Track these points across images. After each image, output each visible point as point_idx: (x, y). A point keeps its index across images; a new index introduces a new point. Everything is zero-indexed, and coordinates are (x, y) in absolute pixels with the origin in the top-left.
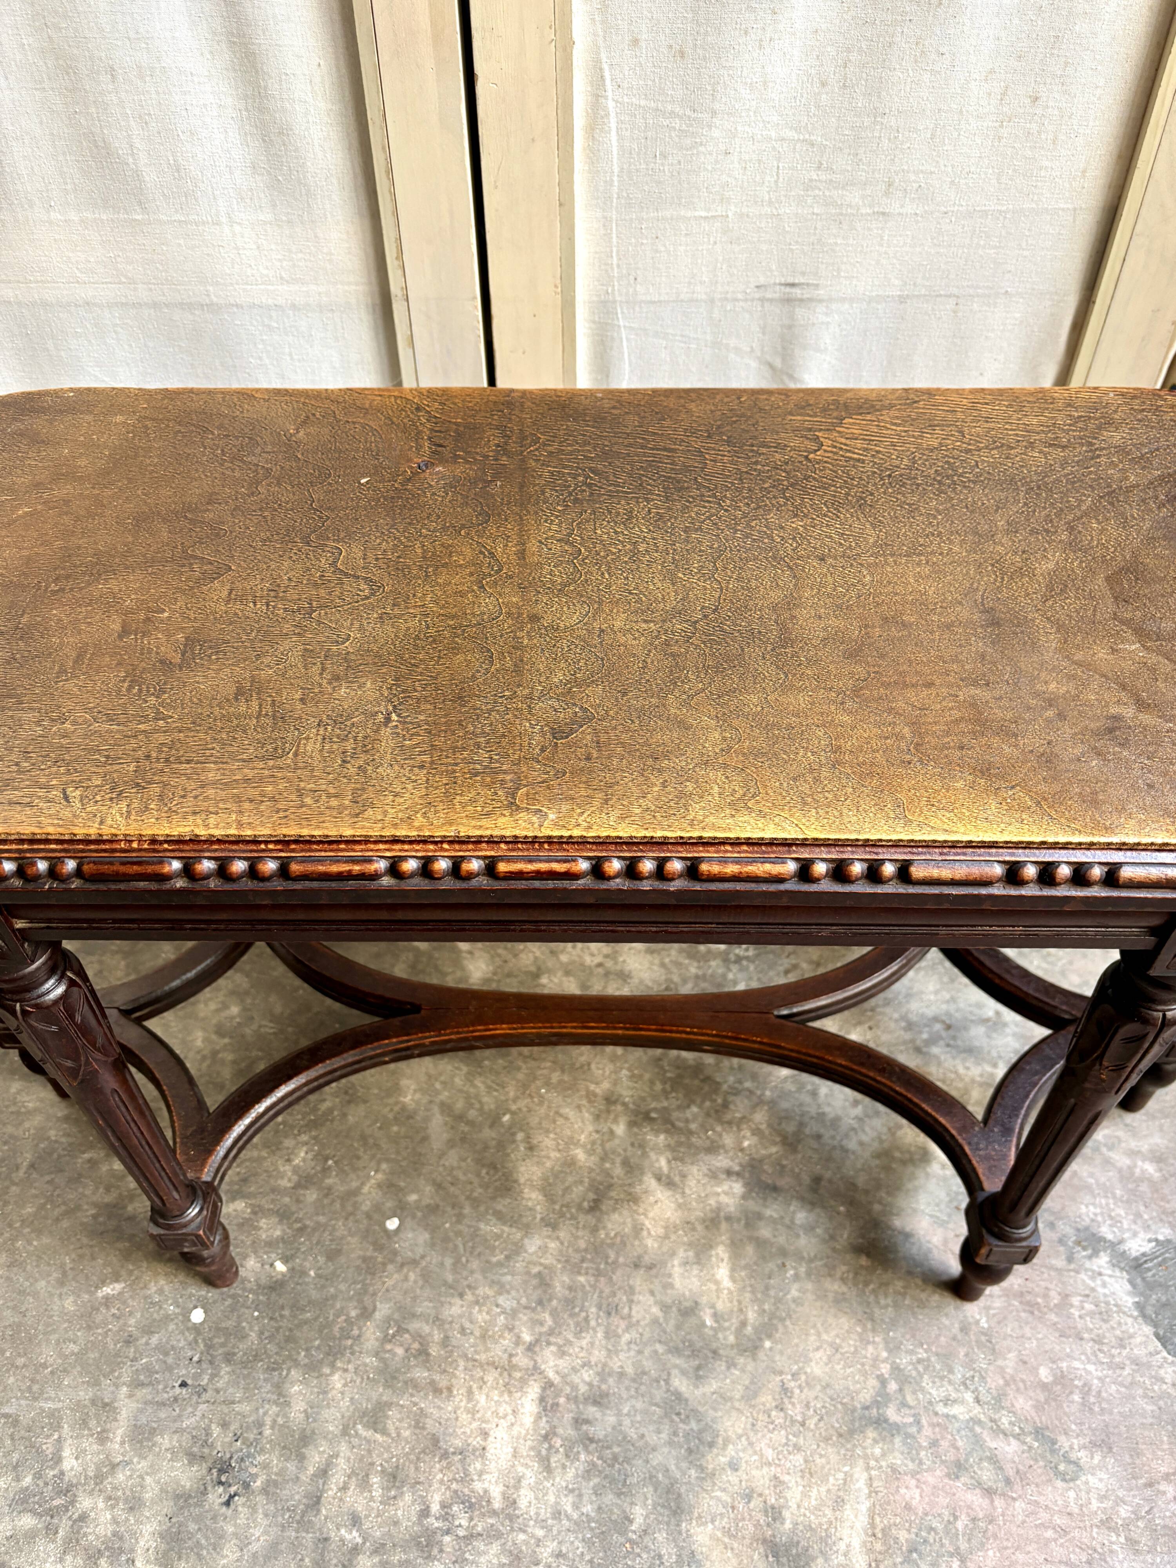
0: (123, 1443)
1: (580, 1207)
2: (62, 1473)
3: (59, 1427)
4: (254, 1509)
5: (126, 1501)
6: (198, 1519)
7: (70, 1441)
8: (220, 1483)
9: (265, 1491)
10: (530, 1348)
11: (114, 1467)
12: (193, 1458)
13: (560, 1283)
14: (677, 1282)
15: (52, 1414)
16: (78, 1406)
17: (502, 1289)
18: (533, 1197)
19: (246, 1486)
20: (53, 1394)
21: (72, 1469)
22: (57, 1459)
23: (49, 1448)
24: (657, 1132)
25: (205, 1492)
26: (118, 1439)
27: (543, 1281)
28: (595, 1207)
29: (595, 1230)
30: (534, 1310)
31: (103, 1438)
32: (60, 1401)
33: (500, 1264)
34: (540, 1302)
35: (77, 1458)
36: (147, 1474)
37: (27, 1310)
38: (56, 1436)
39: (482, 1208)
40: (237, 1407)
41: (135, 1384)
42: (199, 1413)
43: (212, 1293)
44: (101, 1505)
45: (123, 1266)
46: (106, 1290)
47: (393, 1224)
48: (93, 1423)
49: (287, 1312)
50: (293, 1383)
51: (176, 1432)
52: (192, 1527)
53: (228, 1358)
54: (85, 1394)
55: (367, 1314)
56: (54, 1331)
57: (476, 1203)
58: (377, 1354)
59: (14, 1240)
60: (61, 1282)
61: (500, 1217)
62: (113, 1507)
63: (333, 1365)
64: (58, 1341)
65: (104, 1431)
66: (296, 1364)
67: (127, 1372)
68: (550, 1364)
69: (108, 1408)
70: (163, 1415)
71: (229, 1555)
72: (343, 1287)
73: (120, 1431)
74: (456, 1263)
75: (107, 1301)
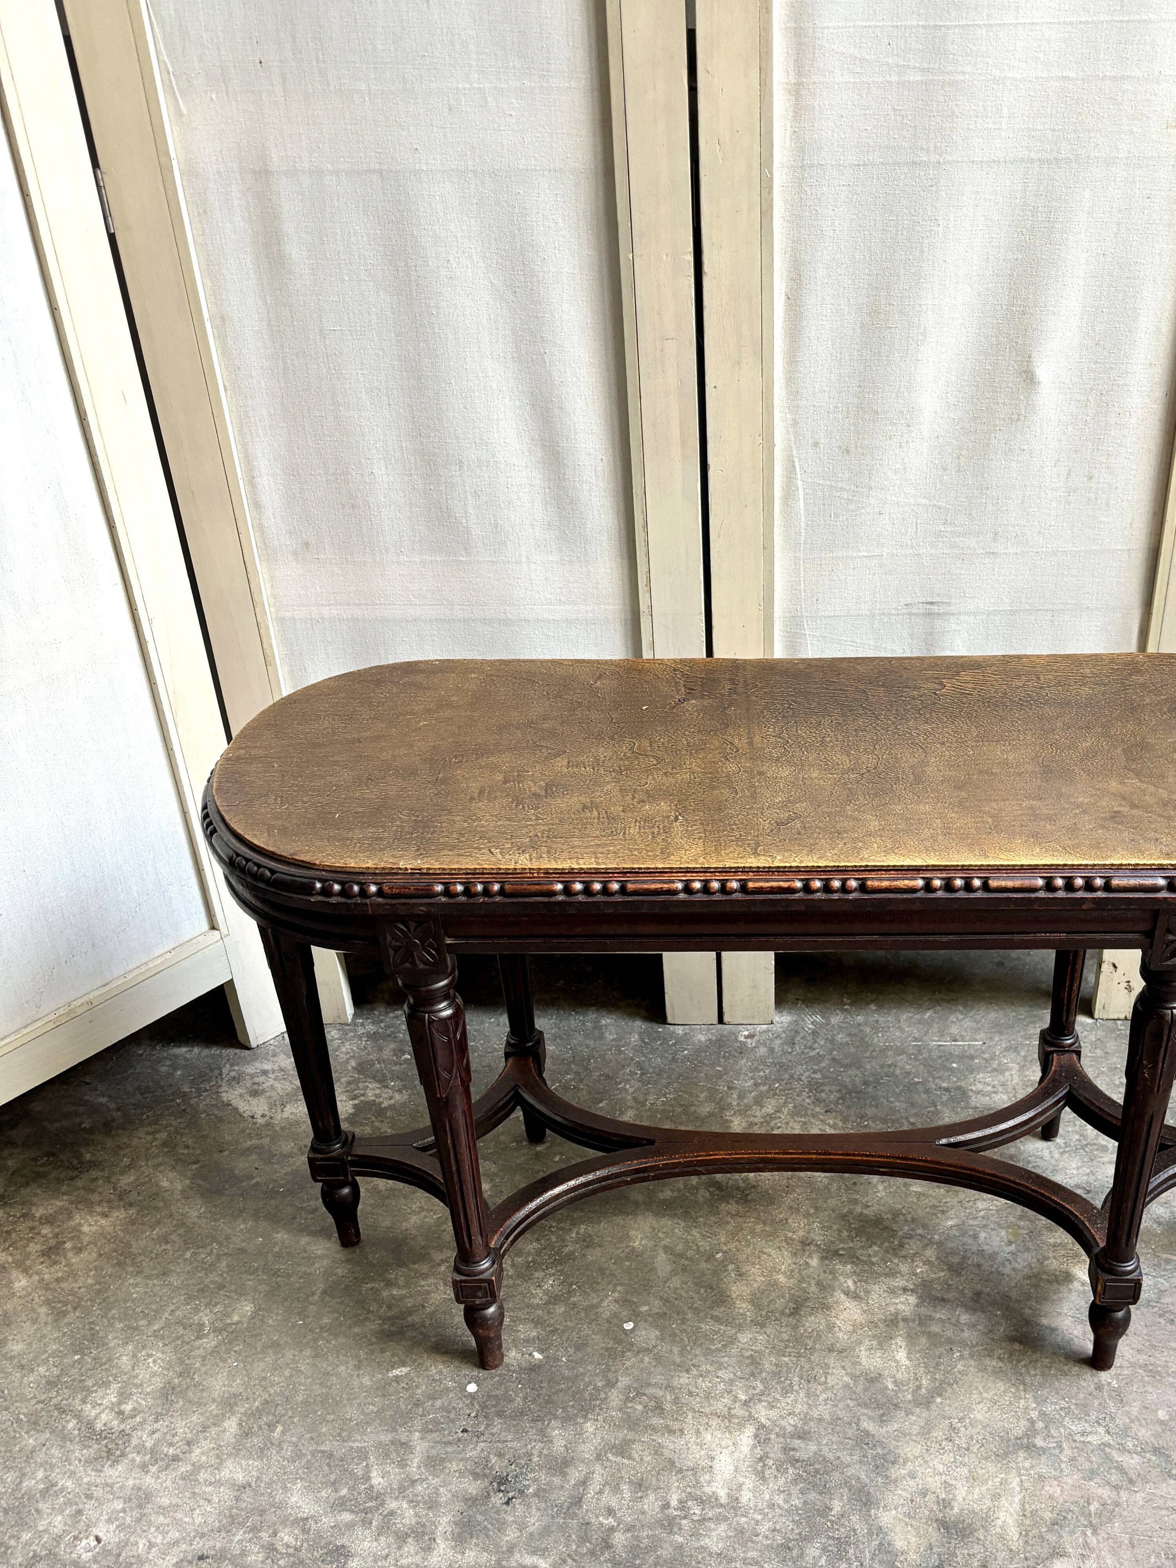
0: (419, 1467)
1: (782, 1313)
2: (372, 1486)
3: (366, 1458)
4: (529, 1506)
5: (425, 1503)
6: (484, 1513)
7: (376, 1467)
8: (500, 1491)
9: (536, 1495)
10: (745, 1403)
11: (413, 1482)
12: (476, 1476)
13: (768, 1362)
14: (864, 1360)
15: (360, 1450)
16: (380, 1445)
17: (721, 1366)
18: (743, 1307)
19: (521, 1492)
20: (359, 1438)
21: (379, 1484)
22: (367, 1478)
23: (359, 1471)
24: (845, 1264)
25: (488, 1496)
26: (415, 1465)
27: (754, 1361)
28: (795, 1313)
29: (795, 1327)
30: (747, 1379)
31: (403, 1464)
32: (365, 1442)
33: (718, 1350)
34: (752, 1375)
35: (383, 1477)
36: (440, 1486)
37: (332, 1385)
38: (364, 1464)
39: (702, 1314)
40: (510, 1445)
41: (425, 1431)
42: (478, 1449)
43: (482, 1374)
44: (405, 1505)
45: (407, 1357)
46: (397, 1372)
47: (629, 1326)
48: (393, 1455)
49: (545, 1385)
50: (554, 1429)
51: (461, 1460)
52: (480, 1518)
53: (500, 1414)
54: (386, 1437)
55: (611, 1384)
56: (355, 1398)
57: (697, 1311)
58: (621, 1410)
59: (316, 1340)
60: (358, 1367)
61: (717, 1319)
62: (415, 1507)
63: (585, 1417)
64: (359, 1405)
65: (403, 1460)
66: (556, 1417)
67: (418, 1423)
68: (762, 1413)
69: (406, 1446)
70: (449, 1450)
71: (511, 1535)
72: (589, 1367)
73: (416, 1460)
74: (683, 1349)
75: (397, 1379)
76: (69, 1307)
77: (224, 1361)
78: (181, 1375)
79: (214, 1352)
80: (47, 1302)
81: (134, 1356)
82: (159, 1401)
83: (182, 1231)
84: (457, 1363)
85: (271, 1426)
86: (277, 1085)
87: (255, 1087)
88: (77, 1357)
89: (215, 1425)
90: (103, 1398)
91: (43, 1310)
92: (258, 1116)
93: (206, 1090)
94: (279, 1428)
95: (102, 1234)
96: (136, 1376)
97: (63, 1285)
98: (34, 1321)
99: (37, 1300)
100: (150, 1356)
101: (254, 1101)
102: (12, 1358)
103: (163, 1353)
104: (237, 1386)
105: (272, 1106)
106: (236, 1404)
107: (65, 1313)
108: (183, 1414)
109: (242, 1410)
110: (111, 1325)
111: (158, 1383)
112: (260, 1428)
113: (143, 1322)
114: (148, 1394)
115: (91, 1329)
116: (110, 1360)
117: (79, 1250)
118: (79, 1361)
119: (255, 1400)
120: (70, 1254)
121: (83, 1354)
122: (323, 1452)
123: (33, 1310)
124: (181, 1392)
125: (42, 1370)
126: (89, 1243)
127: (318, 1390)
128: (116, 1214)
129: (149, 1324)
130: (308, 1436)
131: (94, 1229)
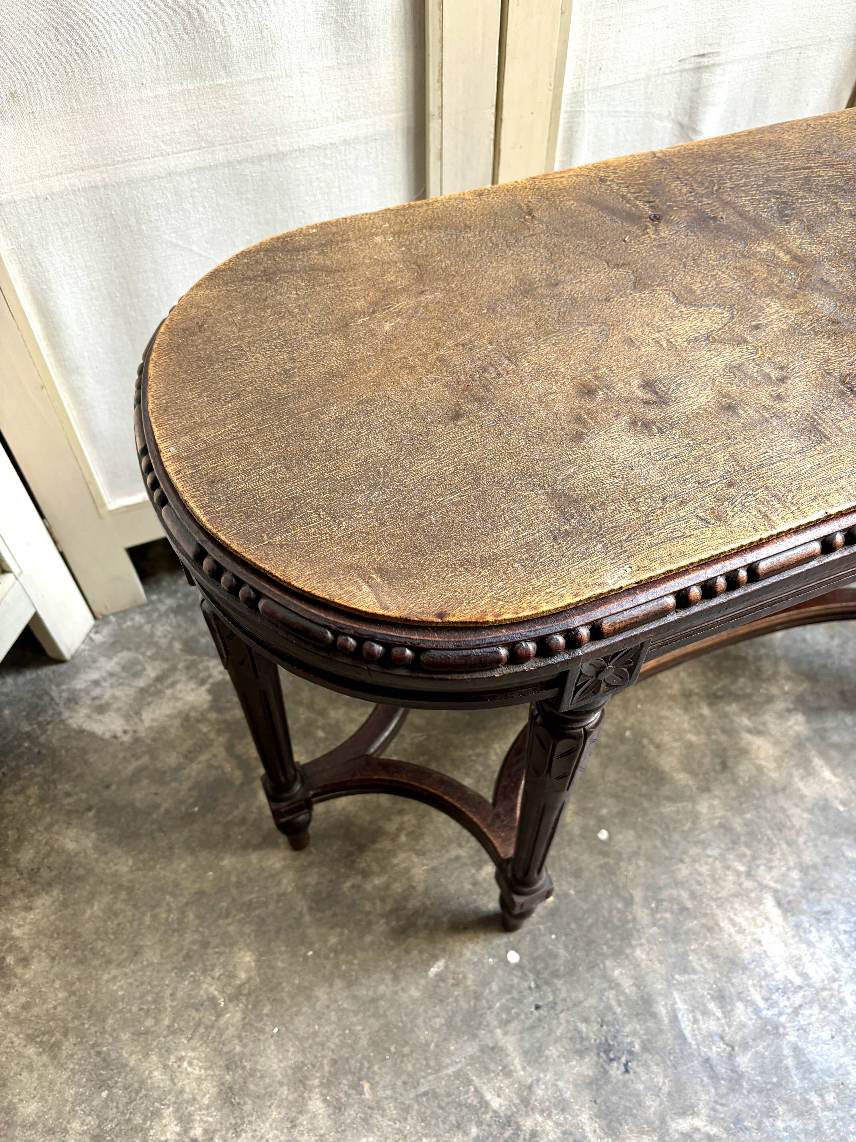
0: (524, 1068)
1: (716, 771)
2: (495, 1112)
3: (470, 1082)
4: (646, 1066)
5: (556, 1107)
6: (614, 1092)
7: (485, 1088)
8: (612, 1060)
9: (645, 1048)
10: (749, 874)
11: (530, 1088)
12: (581, 1053)
13: (737, 823)
14: (806, 791)
15: (457, 1075)
16: (472, 1060)
17: (705, 844)
18: (682, 778)
19: (631, 1053)
20: (448, 1061)
21: (501, 1105)
22: (485, 1105)
23: (473, 1100)
24: (729, 703)
25: (606, 1072)
26: (519, 1067)
27: (726, 828)
28: (724, 766)
29: (734, 781)
30: (733, 849)
31: (508, 1073)
32: (457, 1063)
33: (692, 830)
34: (734, 843)
35: (499, 1096)
36: (557, 1080)
37: (385, 1011)
38: (472, 1089)
39: (655, 799)
40: (586, 1004)
41: (504, 1024)
42: (563, 1021)
43: (512, 937)
44: (540, 1119)
45: (434, 948)
46: (434, 971)
47: (603, 835)
48: (492, 1066)
49: (573, 926)
50: (613, 970)
51: (556, 1042)
52: (615, 1099)
53: (555, 974)
54: (472, 1048)
55: (629, 902)
56: (416, 1017)
57: (648, 797)
58: (654, 924)
59: (337, 966)
60: (396, 979)
61: (670, 799)
62: (549, 1116)
63: (630, 946)
64: (425, 1022)
65: (505, 1067)
66: (605, 956)
67: (491, 1018)
68: (768, 879)
69: (495, 1049)
70: (538, 1034)
71: (652, 1104)
72: (600, 891)
73: (517, 1061)
74: (664, 841)
75: (440, 977)
76: (58, 1036)
77: (262, 1031)
78: (228, 1068)
79: (246, 1025)
80: (31, 1039)
81: (165, 1066)
82: (226, 1111)
83: (123, 895)
84: (482, 936)
85: (356, 1087)
86: (118, 693)
87: (97, 702)
88: (104, 1094)
89: (300, 1113)
90: (163, 1132)
91: (31, 1051)
92: (119, 734)
93: (49, 723)
94: (366, 1086)
95: (39, 932)
96: (182, 1091)
97: (36, 1011)
98: (30, 1068)
99: (17, 1041)
100: (181, 1059)
101: (106, 718)
102: (33, 1125)
103: (194, 1049)
104: (293, 1056)
105: (127, 717)
106: (306, 1078)
107: (57, 1045)
108: (262, 1116)
109: (316, 1082)
110: (117, 1039)
111: (210, 1088)
112: (348, 1095)
113: (149, 1022)
114: (208, 1107)
115: (99, 1053)
116: (142, 1082)
117: (25, 961)
118: (110, 1098)
119: (322, 1065)
120: (19, 971)
121: (109, 1088)
122: (425, 1094)
123: (20, 1055)
124: (241, 1089)
125: (76, 1125)
126: (32, 948)
127: (375, 1024)
128: (39, 902)
129: (157, 1021)
130: (399, 1083)
131: (27, 928)
